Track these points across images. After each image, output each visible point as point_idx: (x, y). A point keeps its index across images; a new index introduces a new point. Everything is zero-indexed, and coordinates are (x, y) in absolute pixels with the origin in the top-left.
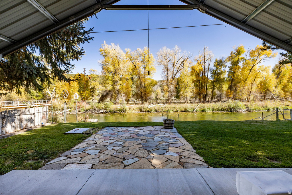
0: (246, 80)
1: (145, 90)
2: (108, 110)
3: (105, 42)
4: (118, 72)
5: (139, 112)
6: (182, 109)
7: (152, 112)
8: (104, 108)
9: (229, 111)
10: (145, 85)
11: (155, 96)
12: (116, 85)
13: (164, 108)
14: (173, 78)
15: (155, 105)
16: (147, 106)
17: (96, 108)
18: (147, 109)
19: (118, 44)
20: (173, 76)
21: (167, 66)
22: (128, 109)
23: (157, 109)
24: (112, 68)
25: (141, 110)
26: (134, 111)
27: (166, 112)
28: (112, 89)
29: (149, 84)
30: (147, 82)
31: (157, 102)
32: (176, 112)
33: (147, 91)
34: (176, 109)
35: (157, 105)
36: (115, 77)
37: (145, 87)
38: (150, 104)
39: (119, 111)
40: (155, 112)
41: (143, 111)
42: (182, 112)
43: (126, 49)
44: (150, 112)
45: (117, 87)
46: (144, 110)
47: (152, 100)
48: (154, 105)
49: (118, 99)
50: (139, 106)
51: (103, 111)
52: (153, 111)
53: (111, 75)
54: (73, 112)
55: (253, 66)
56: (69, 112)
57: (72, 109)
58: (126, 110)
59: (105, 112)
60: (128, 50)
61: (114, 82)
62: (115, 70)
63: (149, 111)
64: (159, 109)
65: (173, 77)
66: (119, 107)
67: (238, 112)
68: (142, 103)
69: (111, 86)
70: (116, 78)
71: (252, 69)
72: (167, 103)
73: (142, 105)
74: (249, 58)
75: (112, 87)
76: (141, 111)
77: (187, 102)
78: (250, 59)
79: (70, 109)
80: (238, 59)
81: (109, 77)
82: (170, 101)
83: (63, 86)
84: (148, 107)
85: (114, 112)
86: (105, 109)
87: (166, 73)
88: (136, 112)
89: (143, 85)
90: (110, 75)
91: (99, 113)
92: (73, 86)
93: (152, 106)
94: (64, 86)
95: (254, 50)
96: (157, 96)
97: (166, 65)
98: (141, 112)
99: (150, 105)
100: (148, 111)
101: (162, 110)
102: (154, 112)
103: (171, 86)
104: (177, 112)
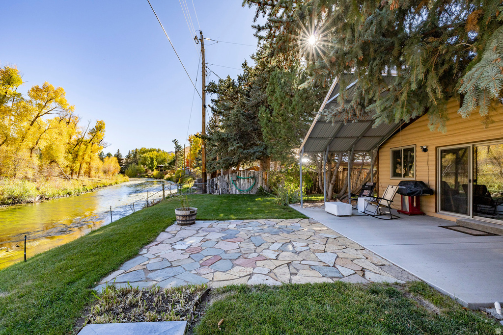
0: (23, 138)
9: (8, 204)
55: (38, 116)
67: (28, 203)
71: (35, 120)
74: (28, 98)
78: (30, 101)
80: (6, 93)
95: (41, 87)
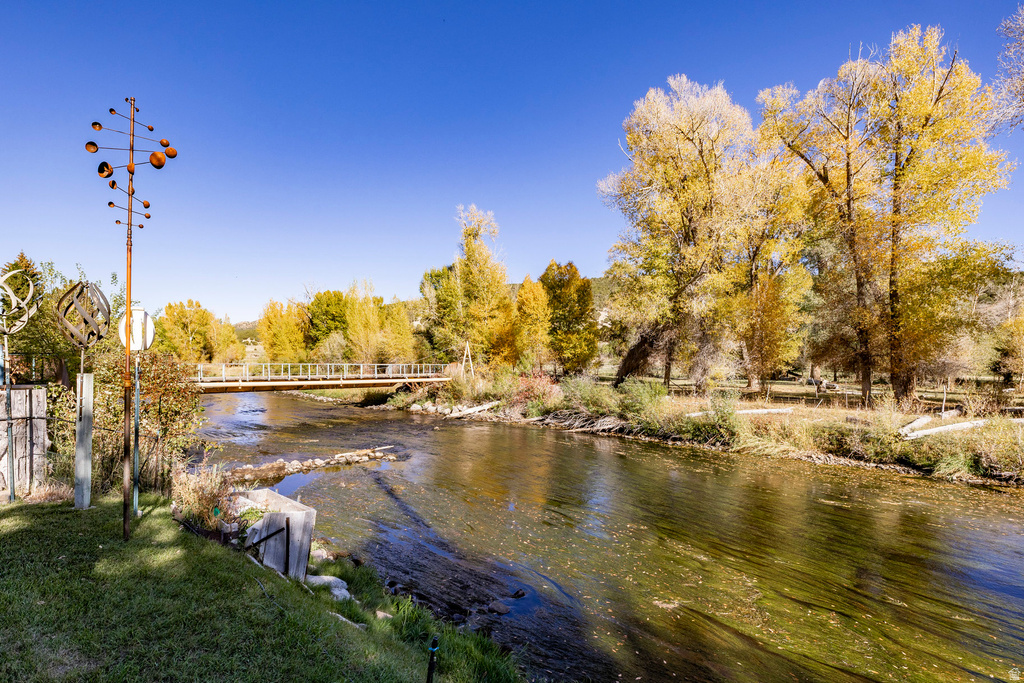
1: (892, 319)
2: (634, 424)
4: (703, 225)
5: (820, 459)
7: (942, 470)
8: (618, 410)
10: (892, 283)
11: (990, 355)
12: (691, 295)
15: (981, 422)
16: (894, 419)
17: (583, 408)
18: (898, 448)
22: (745, 430)
23: (991, 451)
24: (664, 208)
25: (840, 443)
26: (786, 445)
28: (669, 315)
29: (930, 274)
30: (914, 267)
31: (1000, 400)
33: (911, 321)
35: (997, 419)
36: (688, 251)
37: (894, 296)
38: (934, 407)
39: (689, 436)
41: (859, 457)
43: (764, 95)
44: (926, 471)
45: (698, 307)
46: (870, 449)
47: (960, 382)
48: (967, 424)
49: (700, 371)
50: (835, 416)
51: (610, 423)
52: (956, 468)
53: (665, 247)
54: (502, 415)
56: (490, 414)
57: (504, 401)
58: (733, 434)
59: (621, 430)
61: (683, 281)
62: (686, 213)
63: (919, 465)
66: (694, 410)
68: (866, 401)
69: (665, 300)
70: (695, 256)
73: (856, 413)
75: (669, 305)
76: (841, 450)
79: (496, 403)
81: (657, 255)
83: (492, 313)
84: (903, 431)
85: (666, 437)
86: (622, 417)
88: (801, 453)
89: (881, 284)
90: (659, 249)
91: (593, 434)
92: (532, 312)
93: (950, 427)
94: (496, 313)
96: (1009, 361)
98: (843, 460)
99: (927, 419)
100: (904, 460)
102: (965, 474)
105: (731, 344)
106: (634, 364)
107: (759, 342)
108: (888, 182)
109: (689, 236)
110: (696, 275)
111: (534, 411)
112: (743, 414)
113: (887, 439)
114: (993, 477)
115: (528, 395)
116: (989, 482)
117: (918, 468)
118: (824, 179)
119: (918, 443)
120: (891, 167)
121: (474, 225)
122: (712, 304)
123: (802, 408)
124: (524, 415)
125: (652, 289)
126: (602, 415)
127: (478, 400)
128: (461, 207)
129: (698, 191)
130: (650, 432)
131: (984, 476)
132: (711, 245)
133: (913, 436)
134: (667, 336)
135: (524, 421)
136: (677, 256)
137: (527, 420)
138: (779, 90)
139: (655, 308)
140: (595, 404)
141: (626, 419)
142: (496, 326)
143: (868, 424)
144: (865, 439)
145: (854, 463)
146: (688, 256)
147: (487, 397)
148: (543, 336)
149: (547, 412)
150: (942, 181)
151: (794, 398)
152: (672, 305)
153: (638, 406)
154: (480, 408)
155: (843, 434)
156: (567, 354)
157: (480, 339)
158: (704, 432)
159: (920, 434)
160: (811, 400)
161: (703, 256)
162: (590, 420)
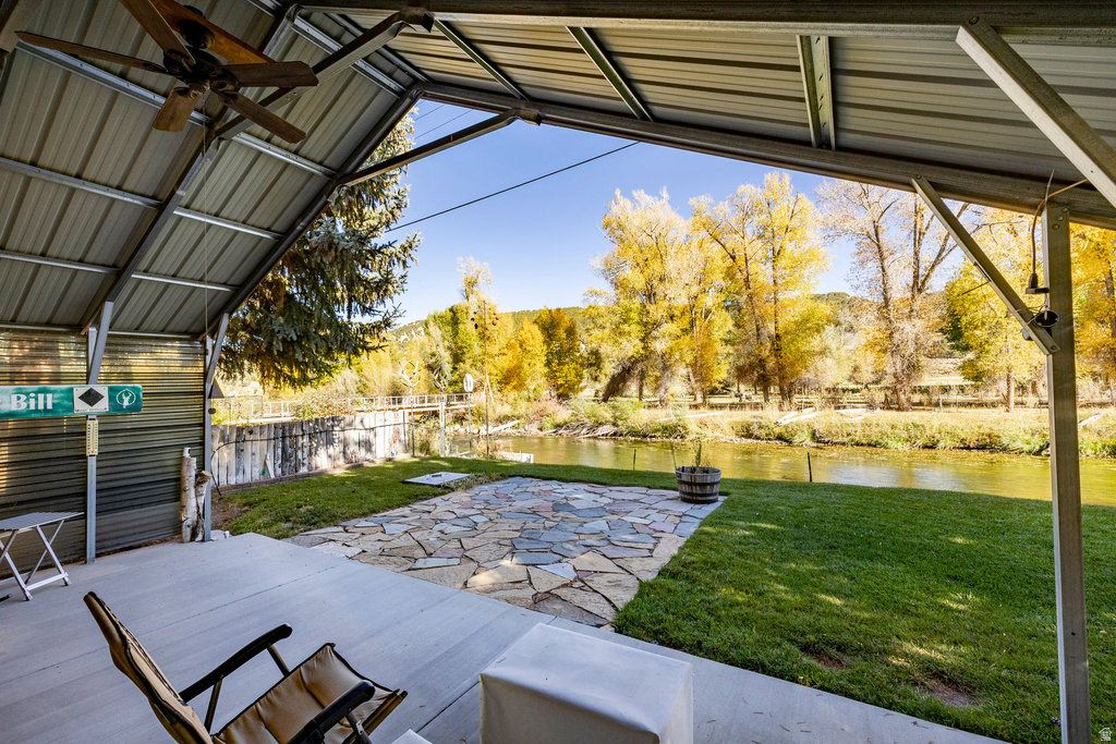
1: (777, 351)
2: (624, 429)
3: (618, 192)
4: (660, 289)
5: (737, 441)
6: (963, 436)
7: (796, 440)
8: (612, 420)
10: (776, 328)
12: (655, 338)
13: (859, 429)
14: (918, 285)
15: (820, 413)
16: (774, 414)
17: (586, 420)
18: (777, 430)
19: (665, 188)
20: (916, 277)
21: (877, 235)
22: (693, 428)
23: (821, 428)
24: (637, 280)
25: (748, 431)
27: (869, 445)
28: (642, 352)
29: (795, 322)
30: (787, 319)
32: (926, 447)
33: (789, 353)
34: (928, 432)
36: (651, 308)
37: (777, 336)
39: (660, 434)
40: (815, 445)
41: (758, 438)
42: (968, 448)
43: (692, 201)
44: (789, 442)
45: (659, 346)
46: (763, 433)
49: (663, 390)
50: (746, 415)
51: (608, 429)
52: (803, 437)
53: (636, 302)
54: (523, 431)
56: (515, 431)
57: (522, 420)
58: (686, 430)
59: (615, 434)
60: (702, 202)
61: (648, 329)
62: (649, 282)
63: (786, 439)
64: (833, 431)
65: (915, 283)
66: (662, 417)
69: (637, 341)
70: (657, 312)
72: (887, 405)
73: (756, 413)
75: (641, 345)
76: (749, 435)
77: (1013, 398)
79: (516, 422)
81: (631, 310)
82: (902, 397)
83: (502, 351)
84: (780, 421)
85: (645, 436)
86: (614, 425)
87: (873, 266)
88: (727, 438)
89: (771, 328)
90: (632, 306)
91: (595, 438)
92: (531, 348)
93: (804, 417)
94: (505, 351)
97: (872, 232)
98: (749, 441)
99: (794, 413)
100: (780, 438)
101: (849, 435)
102: (808, 442)
103: (906, 326)
104: (932, 447)
105: (682, 371)
106: (615, 388)
107: (700, 370)
108: (769, 264)
109: (650, 295)
110: (657, 325)
111: (549, 425)
112: (691, 418)
113: (772, 426)
114: (820, 442)
115: (541, 414)
116: (820, 445)
117: (787, 441)
118: (733, 258)
119: (786, 427)
120: (770, 254)
121: (472, 274)
122: (669, 344)
123: (727, 411)
124: (541, 429)
125: (629, 333)
126: (600, 424)
127: (501, 420)
128: (461, 259)
129: (655, 266)
130: (634, 433)
131: (818, 442)
132: (666, 304)
133: (784, 423)
134: (639, 366)
135: (541, 434)
136: (644, 311)
137: (543, 433)
138: (702, 198)
139: (631, 347)
140: (595, 416)
141: (617, 426)
142: (505, 363)
143: (762, 418)
144: (761, 427)
145: (755, 441)
146: (651, 311)
147: (507, 418)
148: (540, 368)
149: (558, 426)
150: (797, 265)
151: (722, 407)
152: (642, 345)
153: (625, 416)
154: (505, 426)
155: (749, 426)
156: (560, 381)
157: (495, 372)
158: (669, 430)
159: (788, 422)
160: (732, 406)
161: (660, 311)
162: (592, 429)
